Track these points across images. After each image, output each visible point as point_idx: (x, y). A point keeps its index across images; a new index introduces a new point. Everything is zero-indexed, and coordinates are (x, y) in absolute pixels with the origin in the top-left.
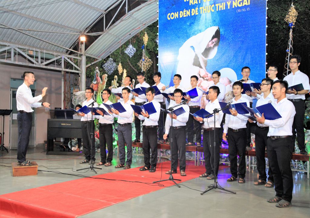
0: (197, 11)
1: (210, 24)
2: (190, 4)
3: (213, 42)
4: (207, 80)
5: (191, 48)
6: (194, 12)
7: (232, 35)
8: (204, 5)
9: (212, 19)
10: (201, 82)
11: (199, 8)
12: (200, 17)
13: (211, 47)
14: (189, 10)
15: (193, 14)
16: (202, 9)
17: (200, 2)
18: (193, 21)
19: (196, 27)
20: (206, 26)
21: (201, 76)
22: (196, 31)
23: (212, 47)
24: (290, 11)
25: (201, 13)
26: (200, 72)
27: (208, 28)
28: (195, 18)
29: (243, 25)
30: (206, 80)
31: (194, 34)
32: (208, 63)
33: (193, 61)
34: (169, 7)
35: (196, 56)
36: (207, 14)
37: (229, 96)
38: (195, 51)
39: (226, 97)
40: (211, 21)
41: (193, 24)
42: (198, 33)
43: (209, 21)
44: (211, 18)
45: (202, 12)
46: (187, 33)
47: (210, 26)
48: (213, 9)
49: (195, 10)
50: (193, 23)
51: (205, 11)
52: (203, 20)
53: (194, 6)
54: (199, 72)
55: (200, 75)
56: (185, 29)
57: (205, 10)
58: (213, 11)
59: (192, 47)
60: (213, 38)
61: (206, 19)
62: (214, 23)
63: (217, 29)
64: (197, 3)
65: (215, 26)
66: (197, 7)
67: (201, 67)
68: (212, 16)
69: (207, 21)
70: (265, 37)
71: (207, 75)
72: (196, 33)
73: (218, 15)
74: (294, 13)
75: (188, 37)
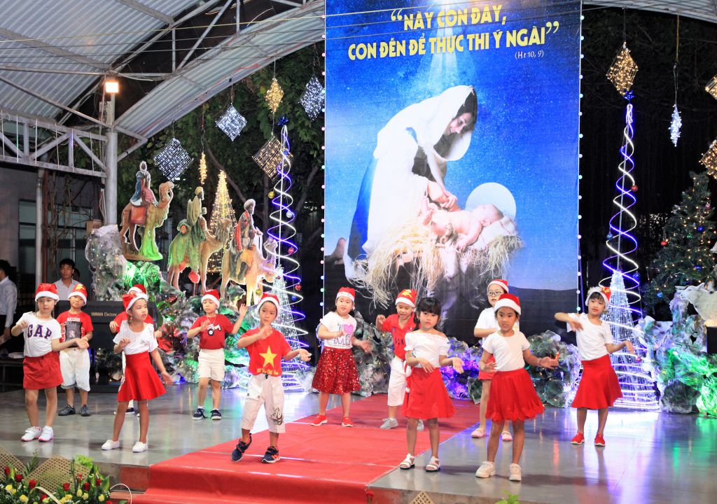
0: (422, 46)
1: (454, 78)
2: (406, 28)
3: (462, 123)
4: (447, 209)
5: (407, 132)
6: (416, 47)
7: (505, 108)
8: (439, 32)
9: (458, 69)
10: (432, 213)
11: (427, 40)
12: (430, 62)
13: (456, 133)
14: (404, 42)
15: (412, 53)
16: (435, 43)
17: (429, 26)
18: (412, 69)
19: (419, 84)
20: (444, 84)
21: (433, 198)
22: (419, 94)
23: (458, 132)
24: (621, 60)
25: (432, 52)
26: (431, 190)
27: (448, 88)
28: (418, 62)
29: (529, 88)
30: (444, 208)
31: (415, 100)
32: (448, 169)
33: (412, 163)
34: (353, 30)
35: (421, 151)
36: (447, 55)
37: (498, 247)
38: (417, 141)
39: (490, 249)
40: (456, 72)
41: (413, 75)
42: (425, 98)
43: (452, 73)
44: (455, 66)
45: (435, 50)
46: (398, 96)
47: (453, 84)
48: (461, 45)
49: (418, 42)
50: (413, 73)
51: (441, 48)
52: (438, 70)
53: (415, 34)
54: (428, 189)
55: (429, 197)
56: (393, 85)
57: (443, 45)
58: (461, 49)
59: (409, 129)
60: (461, 111)
61: (444, 67)
62: (463, 78)
63: (471, 94)
64: (423, 27)
65: (464, 84)
66: (421, 36)
67: (431, 178)
68: (459, 62)
69: (447, 72)
70: (576, 120)
71: (447, 197)
72: (419, 97)
73: (472, 60)
74: (629, 64)
75: (401, 105)
